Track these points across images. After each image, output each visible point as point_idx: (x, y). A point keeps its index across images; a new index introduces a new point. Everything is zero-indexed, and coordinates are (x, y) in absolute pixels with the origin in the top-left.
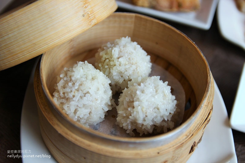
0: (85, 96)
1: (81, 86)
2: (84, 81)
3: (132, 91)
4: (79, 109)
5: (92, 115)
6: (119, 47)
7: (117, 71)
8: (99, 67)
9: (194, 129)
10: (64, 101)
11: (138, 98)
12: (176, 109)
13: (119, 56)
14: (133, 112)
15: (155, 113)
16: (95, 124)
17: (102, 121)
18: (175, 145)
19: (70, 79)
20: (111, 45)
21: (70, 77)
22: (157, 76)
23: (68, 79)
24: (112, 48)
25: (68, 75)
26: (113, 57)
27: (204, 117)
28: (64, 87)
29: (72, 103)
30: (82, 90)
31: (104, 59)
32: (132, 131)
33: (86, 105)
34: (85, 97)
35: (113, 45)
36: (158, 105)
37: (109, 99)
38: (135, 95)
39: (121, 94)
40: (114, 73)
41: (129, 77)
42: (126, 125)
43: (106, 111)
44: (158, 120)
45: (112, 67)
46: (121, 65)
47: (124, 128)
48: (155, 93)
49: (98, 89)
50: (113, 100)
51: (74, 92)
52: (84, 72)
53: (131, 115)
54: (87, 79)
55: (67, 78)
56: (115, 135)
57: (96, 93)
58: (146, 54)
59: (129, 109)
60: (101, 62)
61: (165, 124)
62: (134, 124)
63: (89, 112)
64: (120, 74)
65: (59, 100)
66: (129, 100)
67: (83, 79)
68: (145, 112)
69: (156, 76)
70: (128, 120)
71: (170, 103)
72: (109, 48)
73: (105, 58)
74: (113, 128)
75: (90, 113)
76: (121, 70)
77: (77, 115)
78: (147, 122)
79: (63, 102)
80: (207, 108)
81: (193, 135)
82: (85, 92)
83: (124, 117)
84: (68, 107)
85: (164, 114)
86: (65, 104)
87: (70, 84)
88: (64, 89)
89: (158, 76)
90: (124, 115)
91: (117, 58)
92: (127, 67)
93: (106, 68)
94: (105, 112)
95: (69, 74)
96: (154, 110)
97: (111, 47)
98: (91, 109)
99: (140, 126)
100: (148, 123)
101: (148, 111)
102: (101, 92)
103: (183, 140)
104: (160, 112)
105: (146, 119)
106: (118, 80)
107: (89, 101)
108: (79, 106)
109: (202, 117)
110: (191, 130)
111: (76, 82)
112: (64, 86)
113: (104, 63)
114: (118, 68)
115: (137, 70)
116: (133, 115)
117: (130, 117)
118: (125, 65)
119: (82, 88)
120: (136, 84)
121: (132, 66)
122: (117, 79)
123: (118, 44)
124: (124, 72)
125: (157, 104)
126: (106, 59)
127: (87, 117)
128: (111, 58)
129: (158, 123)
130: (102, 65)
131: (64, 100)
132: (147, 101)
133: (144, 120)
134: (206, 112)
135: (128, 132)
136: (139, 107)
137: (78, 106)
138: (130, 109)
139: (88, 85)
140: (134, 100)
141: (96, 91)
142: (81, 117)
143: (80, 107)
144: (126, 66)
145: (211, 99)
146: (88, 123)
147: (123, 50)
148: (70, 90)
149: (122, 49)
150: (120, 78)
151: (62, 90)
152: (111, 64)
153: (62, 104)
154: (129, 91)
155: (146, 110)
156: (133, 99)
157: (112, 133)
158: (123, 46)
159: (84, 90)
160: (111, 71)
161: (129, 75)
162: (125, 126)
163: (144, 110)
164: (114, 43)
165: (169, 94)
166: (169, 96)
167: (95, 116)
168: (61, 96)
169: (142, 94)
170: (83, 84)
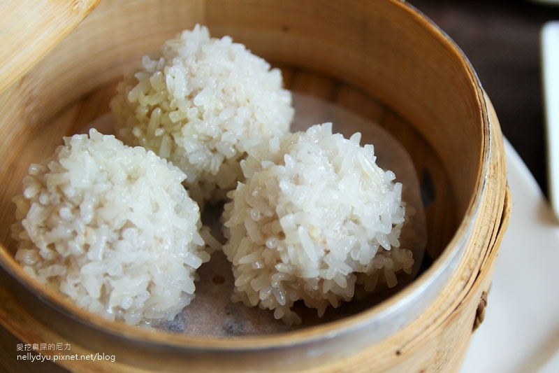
0: (121, 238)
1: (100, 210)
2: (105, 193)
3: (264, 187)
4: (114, 284)
5: (158, 291)
6: (181, 63)
7: (195, 136)
8: (134, 137)
9: (480, 255)
10: (58, 269)
11: (290, 204)
12: (406, 207)
13: (192, 90)
14: (286, 250)
15: (350, 235)
16: (172, 318)
17: (189, 303)
18: (440, 316)
19: (58, 196)
20: (154, 63)
21: (59, 189)
22: (324, 125)
23: (52, 197)
24: (162, 71)
25: (48, 185)
26: (173, 98)
27: (495, 209)
28: (47, 227)
29: (87, 270)
30: (107, 223)
31: (147, 111)
32: (292, 309)
33: (131, 264)
34: (122, 242)
35: (162, 60)
36: (353, 208)
37: (196, 228)
38: (277, 197)
39: (226, 206)
40: (189, 144)
41: (238, 145)
42: (271, 295)
43: (197, 267)
44: (365, 256)
45: (176, 128)
46: (204, 116)
47: (265, 305)
48: (334, 177)
49: (156, 207)
50: (207, 231)
51: (86, 234)
52: (97, 162)
53: (279, 261)
54: (113, 184)
55: (50, 194)
56: (241, 334)
57: (154, 221)
58: (267, 66)
59: (270, 243)
60: (138, 123)
61: (387, 263)
62: (294, 286)
63: (146, 286)
64: (208, 146)
65: (40, 271)
66: (262, 214)
67: (103, 187)
68: (321, 240)
69: (319, 125)
70: (273, 277)
71: (384, 195)
72: (151, 74)
73: (149, 106)
74: (228, 314)
75: (150, 286)
76: (209, 133)
77: (112, 304)
78: (335, 270)
79: (56, 273)
80: (496, 183)
81: (479, 272)
82: (118, 225)
83: (257, 274)
84: (76, 285)
85: (378, 233)
86: (65, 280)
87: (66, 212)
88: (48, 233)
89: (325, 122)
90: (259, 266)
91: (186, 97)
92: (224, 116)
93: (160, 138)
94: (192, 275)
95: (52, 180)
96: (344, 228)
97: (156, 69)
98: (149, 272)
99: (316, 287)
100: (338, 273)
101: (330, 235)
102: (167, 213)
103: (458, 295)
104: (364, 229)
105: (328, 260)
106: (205, 165)
107: (139, 249)
108: (111, 273)
109: (489, 212)
110: (470, 260)
111: (82, 201)
112: (45, 222)
113: (147, 123)
114: (197, 127)
115: (256, 120)
116: (285, 259)
117: (279, 267)
118: (218, 112)
119: (107, 214)
120: (270, 163)
121: (239, 110)
122: (203, 163)
123: (176, 55)
124: (220, 137)
125: (351, 208)
126: (151, 110)
127: (145, 303)
128: (168, 101)
129: (365, 263)
130: (145, 132)
131: (57, 267)
132: (317, 205)
133: (324, 266)
134: (498, 197)
135: (278, 316)
136: (301, 229)
137: (107, 275)
138: (273, 243)
139: (124, 201)
140: (278, 211)
141: (151, 214)
142: (126, 306)
143: (114, 278)
144: (221, 114)
145: (498, 154)
146: (148, 320)
147: (198, 69)
148: (69, 231)
149: (195, 66)
150: (210, 158)
151: (42, 237)
152: (174, 121)
153: (54, 280)
154: (253, 190)
155: (321, 235)
156: (274, 209)
157: (229, 332)
158: (195, 58)
159: (114, 219)
160: (177, 140)
161: (234, 141)
162: (266, 300)
163: (316, 234)
164: (162, 56)
165: (376, 170)
166: (378, 173)
167: (168, 293)
168: (44, 256)
169: (298, 187)
170: (106, 201)
